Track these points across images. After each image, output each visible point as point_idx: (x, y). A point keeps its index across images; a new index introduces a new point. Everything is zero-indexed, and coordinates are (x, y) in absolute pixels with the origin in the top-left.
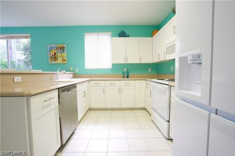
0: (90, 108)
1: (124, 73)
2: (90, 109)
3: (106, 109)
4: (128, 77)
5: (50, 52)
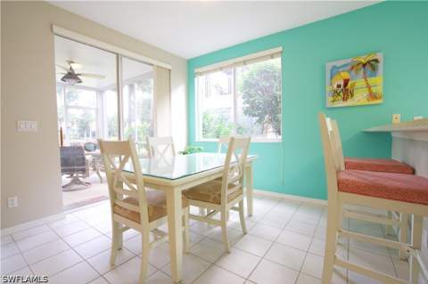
5: (331, 79)
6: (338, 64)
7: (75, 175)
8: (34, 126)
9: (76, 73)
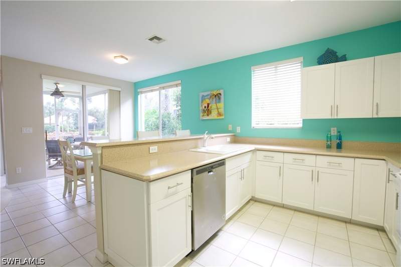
0: (252, 197)
1: (329, 139)
2: (253, 200)
3: (283, 206)
4: (339, 146)
5: (202, 103)
6: (205, 94)
7: (59, 159)
8: (31, 130)
9: (60, 91)
